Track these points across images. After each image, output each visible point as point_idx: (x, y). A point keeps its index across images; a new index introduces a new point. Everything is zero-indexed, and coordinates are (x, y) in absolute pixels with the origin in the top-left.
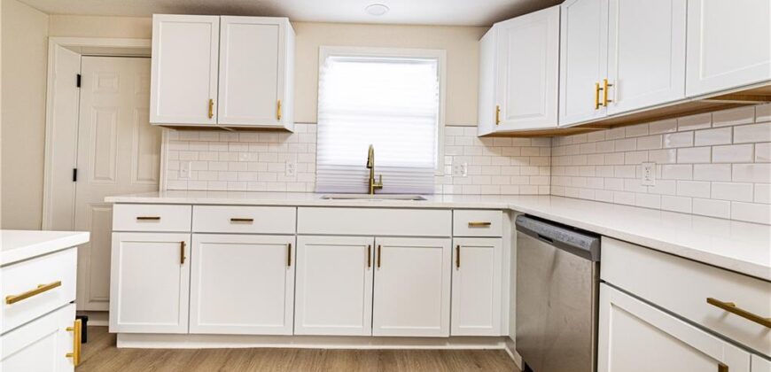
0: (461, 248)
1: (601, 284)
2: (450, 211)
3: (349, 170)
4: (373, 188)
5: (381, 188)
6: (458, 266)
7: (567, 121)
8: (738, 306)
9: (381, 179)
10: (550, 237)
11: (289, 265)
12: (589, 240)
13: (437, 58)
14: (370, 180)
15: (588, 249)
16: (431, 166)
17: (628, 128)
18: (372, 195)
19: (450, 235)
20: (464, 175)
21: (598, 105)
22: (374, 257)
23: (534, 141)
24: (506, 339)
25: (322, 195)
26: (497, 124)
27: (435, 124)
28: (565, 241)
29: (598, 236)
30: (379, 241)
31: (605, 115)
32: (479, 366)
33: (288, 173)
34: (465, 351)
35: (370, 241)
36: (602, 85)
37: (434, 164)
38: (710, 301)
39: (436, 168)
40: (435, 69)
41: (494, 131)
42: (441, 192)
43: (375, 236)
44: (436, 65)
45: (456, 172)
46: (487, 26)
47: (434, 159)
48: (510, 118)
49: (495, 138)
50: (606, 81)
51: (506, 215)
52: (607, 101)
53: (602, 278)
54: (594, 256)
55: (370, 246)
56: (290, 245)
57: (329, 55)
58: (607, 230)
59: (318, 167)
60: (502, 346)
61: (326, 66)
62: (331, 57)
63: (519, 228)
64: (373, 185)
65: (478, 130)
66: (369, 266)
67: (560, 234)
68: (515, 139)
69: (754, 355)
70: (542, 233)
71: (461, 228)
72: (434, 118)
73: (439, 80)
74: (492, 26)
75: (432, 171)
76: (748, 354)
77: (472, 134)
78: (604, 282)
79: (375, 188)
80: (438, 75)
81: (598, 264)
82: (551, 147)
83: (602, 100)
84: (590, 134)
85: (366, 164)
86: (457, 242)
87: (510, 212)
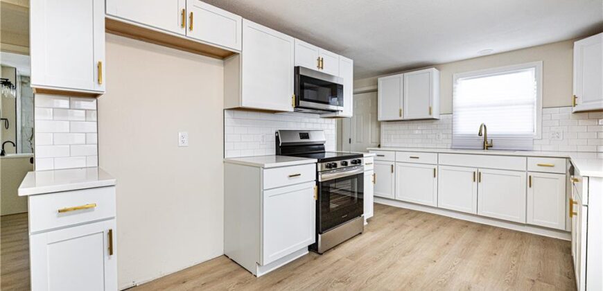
0: (532, 178)
2: (525, 157)
3: (471, 137)
4: (487, 146)
5: (491, 146)
6: (530, 186)
9: (491, 142)
11: (435, 177)
13: (535, 67)
14: (485, 142)
16: (531, 133)
18: (486, 150)
20: (560, 139)
22: (477, 177)
27: (533, 108)
30: (480, 170)
33: (437, 139)
35: (475, 170)
37: (533, 132)
39: (535, 134)
40: (534, 74)
42: (539, 149)
43: (477, 168)
44: (534, 71)
45: (553, 137)
47: (533, 129)
48: (585, 102)
55: (475, 172)
56: (435, 169)
57: (458, 78)
59: (454, 136)
61: (457, 83)
62: (460, 79)
71: (533, 167)
72: (533, 104)
75: (531, 137)
77: (567, 111)
79: (487, 147)
80: (535, 77)
86: (529, 174)
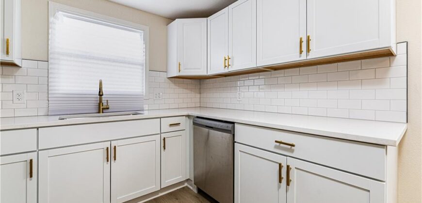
0: (166, 139)
1: (235, 143)
2: (159, 119)
3: (81, 97)
5: (108, 108)
6: (165, 149)
7: (211, 73)
8: (283, 141)
9: (107, 103)
10: (212, 126)
11: (31, 176)
12: (230, 125)
13: (143, 30)
14: (100, 104)
15: (230, 129)
16: (142, 94)
17: (232, 77)
18: (101, 114)
19: (159, 132)
20: (161, 99)
21: (225, 66)
22: (110, 154)
23: (193, 81)
24: (188, 180)
25: (58, 117)
26: (179, 71)
27: (143, 69)
28: (219, 127)
29: (233, 123)
30: (114, 144)
31: (227, 71)
32: (177, 199)
33: (16, 101)
34: (168, 194)
35: (107, 144)
36: (227, 58)
37: (143, 92)
38: (276, 142)
39: (144, 95)
40: (143, 36)
41: (178, 75)
42: (147, 109)
43: (111, 141)
45: (156, 97)
46: (171, 19)
47: (143, 89)
48: (186, 69)
49: (176, 79)
50: (228, 56)
51: (187, 118)
52: (229, 65)
53: (235, 141)
54: (232, 132)
55: (108, 148)
56: (31, 161)
57: (58, 10)
58: (237, 120)
59: (50, 96)
60: (186, 184)
61: (55, 18)
62: (60, 13)
63: (194, 124)
64: (101, 107)
65: (167, 74)
66: (108, 161)
67: (216, 124)
68: (185, 80)
69: (288, 157)
70: (208, 125)
71: (166, 128)
72: (143, 65)
73: (145, 43)
74: (174, 20)
75: (142, 96)
76: (286, 157)
77: (164, 76)
78: (236, 142)
79: (103, 109)
80: (144, 40)
81: (234, 135)
82: (200, 84)
83: (227, 65)
84: (217, 79)
85: (98, 93)
86: (163, 136)
87: (188, 116)
